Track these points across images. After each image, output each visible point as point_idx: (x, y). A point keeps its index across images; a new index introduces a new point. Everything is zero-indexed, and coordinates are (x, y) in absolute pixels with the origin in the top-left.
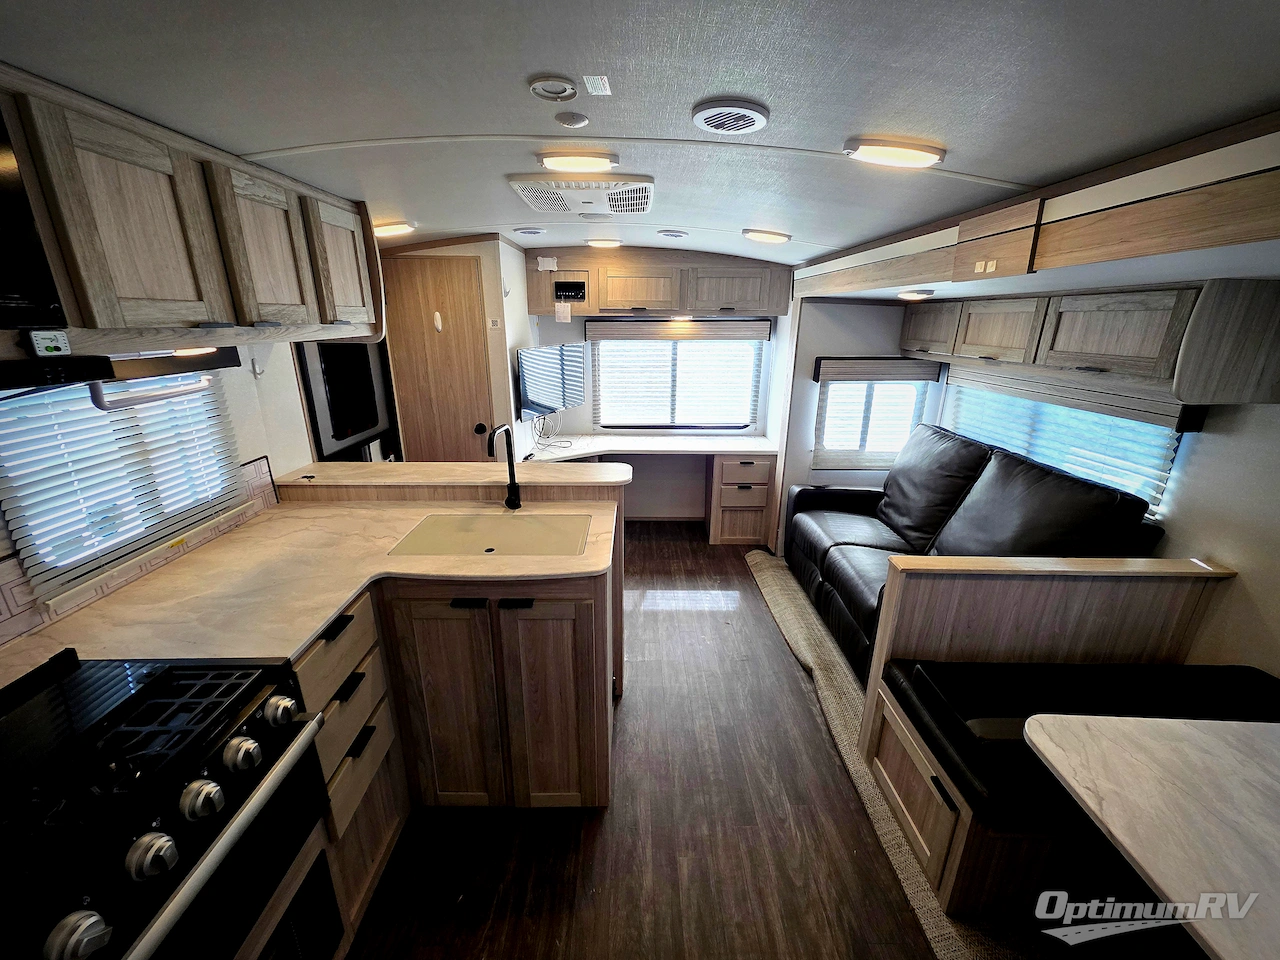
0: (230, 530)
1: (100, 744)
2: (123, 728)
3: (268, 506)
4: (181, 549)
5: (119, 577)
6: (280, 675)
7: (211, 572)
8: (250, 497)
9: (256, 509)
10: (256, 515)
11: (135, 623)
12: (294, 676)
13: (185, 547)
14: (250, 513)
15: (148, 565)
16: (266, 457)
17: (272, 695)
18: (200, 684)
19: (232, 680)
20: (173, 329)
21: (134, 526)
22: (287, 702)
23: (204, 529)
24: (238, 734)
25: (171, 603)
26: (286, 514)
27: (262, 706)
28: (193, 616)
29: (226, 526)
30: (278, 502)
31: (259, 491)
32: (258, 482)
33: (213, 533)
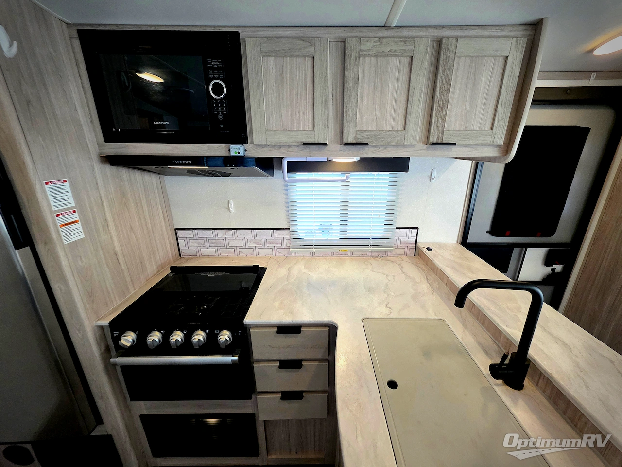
0: (377, 257)
3: (407, 255)
4: (349, 254)
5: (318, 253)
8: (396, 246)
9: (398, 253)
10: (396, 256)
14: (393, 254)
15: (332, 254)
16: (418, 228)
21: (335, 236)
23: (359, 250)
29: (376, 254)
30: (415, 256)
31: (404, 244)
32: (406, 240)
33: (368, 254)
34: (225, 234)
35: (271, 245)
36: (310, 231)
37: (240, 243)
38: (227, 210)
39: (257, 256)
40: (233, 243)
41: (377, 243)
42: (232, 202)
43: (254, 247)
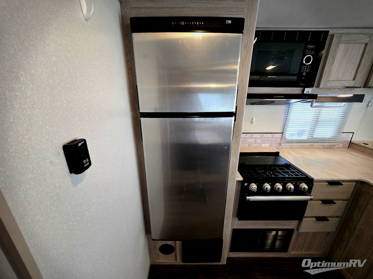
0: (327, 148)
1: (272, 168)
2: (277, 168)
3: (344, 147)
4: (311, 147)
5: (295, 146)
6: (309, 181)
7: (314, 154)
8: (339, 142)
9: (339, 146)
10: (338, 148)
11: (291, 155)
12: (313, 184)
13: (313, 147)
14: (337, 146)
15: (302, 147)
16: (354, 133)
17: (304, 183)
18: (293, 170)
19: (299, 174)
20: (339, 89)
21: (305, 137)
22: (306, 187)
23: (320, 144)
24: (292, 183)
25: (300, 155)
26: (348, 151)
27: (301, 183)
28: (302, 160)
29: (327, 147)
30: (348, 148)
31: (344, 142)
32: (345, 140)
33: (322, 147)
34: (246, 136)
35: (269, 142)
36: (291, 134)
37: (252, 140)
38: (250, 123)
39: (261, 148)
40: (249, 140)
41: (329, 140)
42: (254, 119)
43: (260, 143)
